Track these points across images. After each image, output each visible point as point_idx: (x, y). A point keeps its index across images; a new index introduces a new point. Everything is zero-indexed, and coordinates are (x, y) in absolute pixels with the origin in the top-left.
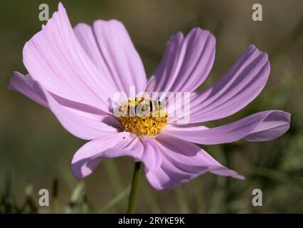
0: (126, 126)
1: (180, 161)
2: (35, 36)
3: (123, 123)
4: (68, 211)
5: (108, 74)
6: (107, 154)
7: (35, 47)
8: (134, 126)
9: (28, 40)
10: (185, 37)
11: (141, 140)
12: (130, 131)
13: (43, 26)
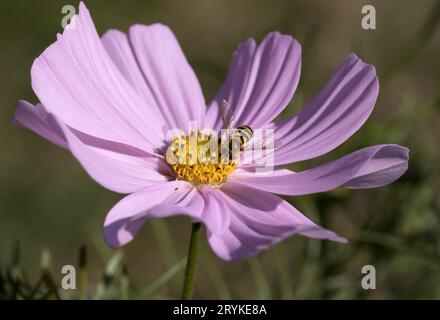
0: (179, 172)
3: (175, 168)
8: (191, 172)
10: (258, 44)
11: (200, 192)
12: (185, 178)
13: (59, 35)
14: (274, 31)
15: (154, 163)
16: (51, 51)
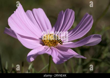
0: (45, 44)
1: (64, 54)
2: (12, 15)
3: (44, 43)
4: (27, 72)
5: (39, 27)
6: (38, 53)
7: (12, 19)
8: (48, 43)
9: (9, 17)
10: (64, 12)
11: (51, 48)
12: (47, 45)
13: (14, 11)
14: (68, 8)
15: (39, 42)
16: (13, 16)
